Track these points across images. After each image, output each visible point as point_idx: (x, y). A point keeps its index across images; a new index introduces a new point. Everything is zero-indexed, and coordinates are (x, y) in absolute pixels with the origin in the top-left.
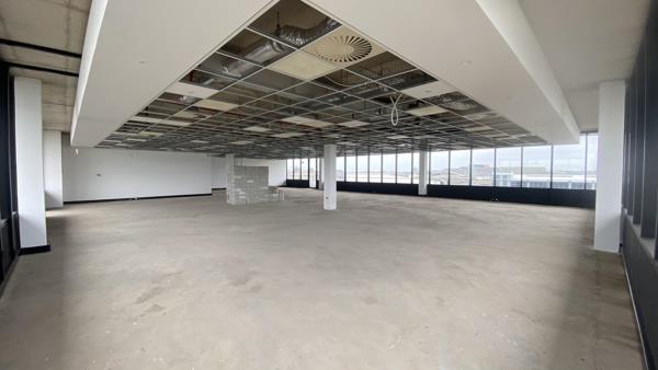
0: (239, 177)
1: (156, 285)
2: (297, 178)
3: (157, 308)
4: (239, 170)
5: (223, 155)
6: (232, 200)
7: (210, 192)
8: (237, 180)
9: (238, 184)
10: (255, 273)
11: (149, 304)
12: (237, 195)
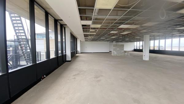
0: (115, 48)
1: (79, 73)
2: (138, 48)
3: (75, 78)
4: (114, 46)
5: (113, 42)
6: (113, 54)
7: (109, 52)
8: (114, 48)
9: (114, 50)
10: (102, 76)
11: (74, 77)
12: (114, 53)
